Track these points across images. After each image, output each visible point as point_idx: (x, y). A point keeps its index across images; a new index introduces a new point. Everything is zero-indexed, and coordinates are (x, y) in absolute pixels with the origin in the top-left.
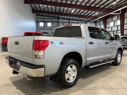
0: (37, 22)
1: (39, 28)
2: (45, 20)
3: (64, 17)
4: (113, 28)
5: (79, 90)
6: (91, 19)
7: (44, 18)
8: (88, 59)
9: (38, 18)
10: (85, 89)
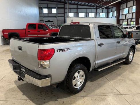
0: (41, 9)
1: (42, 15)
2: (49, 6)
3: (71, 2)
4: (128, 15)
5: (86, 96)
6: (102, 4)
7: (49, 3)
8: (96, 62)
9: (42, 4)
10: (92, 95)
